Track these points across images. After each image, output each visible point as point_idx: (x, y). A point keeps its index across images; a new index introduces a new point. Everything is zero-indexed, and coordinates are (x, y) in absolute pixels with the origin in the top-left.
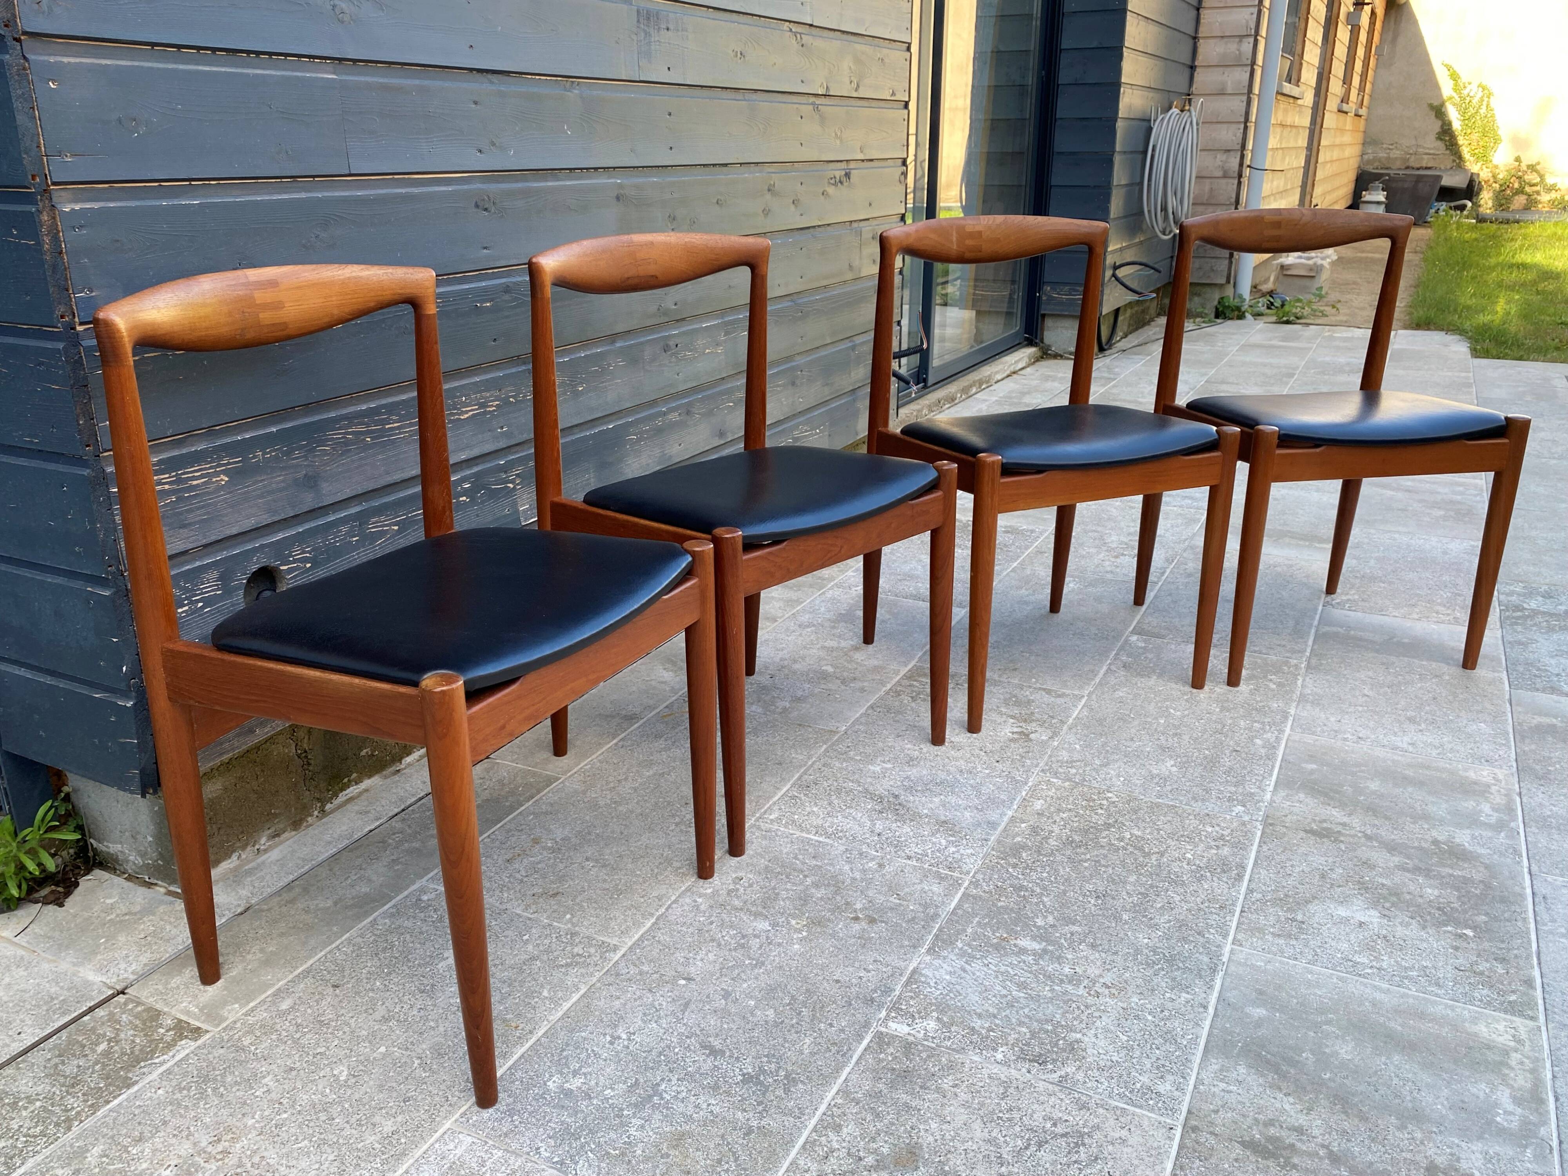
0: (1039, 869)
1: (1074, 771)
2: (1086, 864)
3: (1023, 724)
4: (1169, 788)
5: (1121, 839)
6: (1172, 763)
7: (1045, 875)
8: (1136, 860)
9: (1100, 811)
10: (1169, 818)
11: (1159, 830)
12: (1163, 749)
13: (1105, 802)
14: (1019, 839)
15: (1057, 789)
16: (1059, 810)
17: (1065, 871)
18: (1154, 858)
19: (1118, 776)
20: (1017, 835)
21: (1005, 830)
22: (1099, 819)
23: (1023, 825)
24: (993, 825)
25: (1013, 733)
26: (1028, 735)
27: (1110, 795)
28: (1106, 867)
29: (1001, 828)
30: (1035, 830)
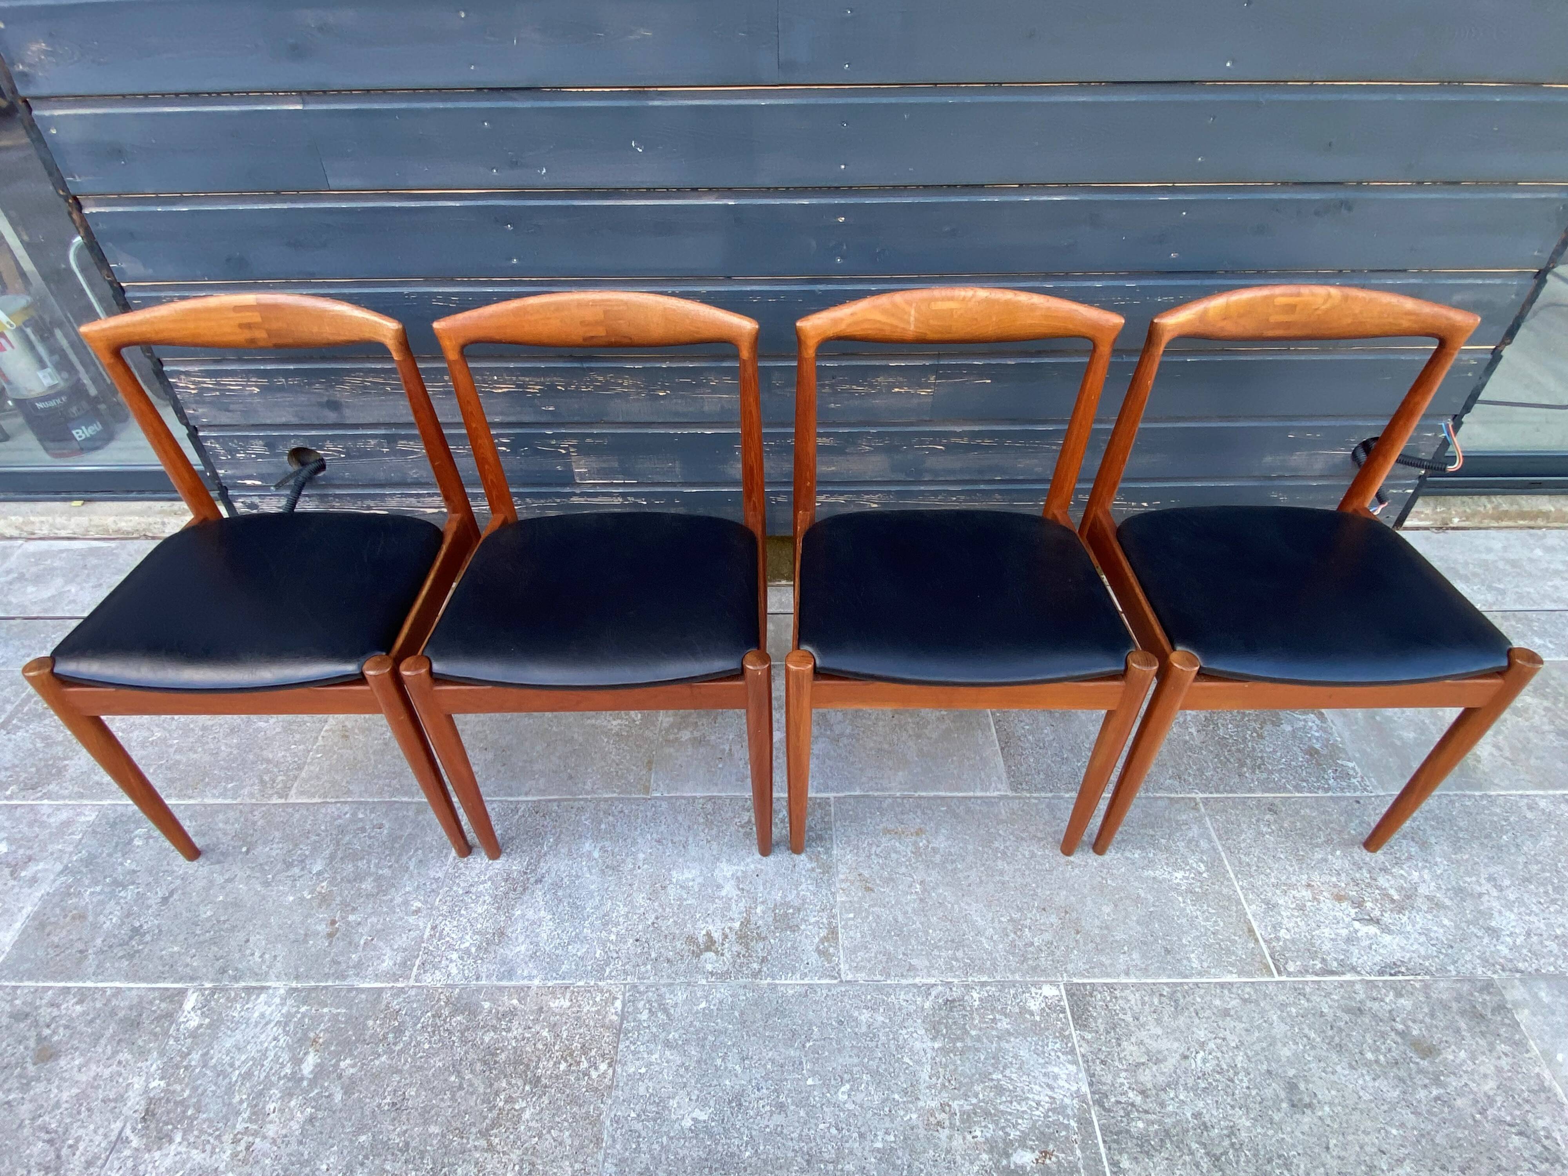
0: (437, 1038)
1: (645, 1016)
2: (453, 1078)
3: (732, 937)
4: (638, 1126)
5: (510, 1100)
6: (703, 1116)
7: (427, 1046)
8: (473, 1124)
9: (563, 1066)
10: (568, 1141)
11: (540, 1136)
12: (737, 1100)
13: (584, 1065)
14: (487, 1005)
15: (598, 1012)
16: (553, 1027)
17: (438, 1063)
18: (483, 1143)
19: (649, 1065)
20: (494, 1001)
21: (501, 989)
22: (545, 1069)
23: (515, 1002)
24: (510, 974)
25: (708, 935)
26: (708, 949)
27: (603, 1067)
28: (453, 1098)
29: (504, 983)
30: (512, 1013)
